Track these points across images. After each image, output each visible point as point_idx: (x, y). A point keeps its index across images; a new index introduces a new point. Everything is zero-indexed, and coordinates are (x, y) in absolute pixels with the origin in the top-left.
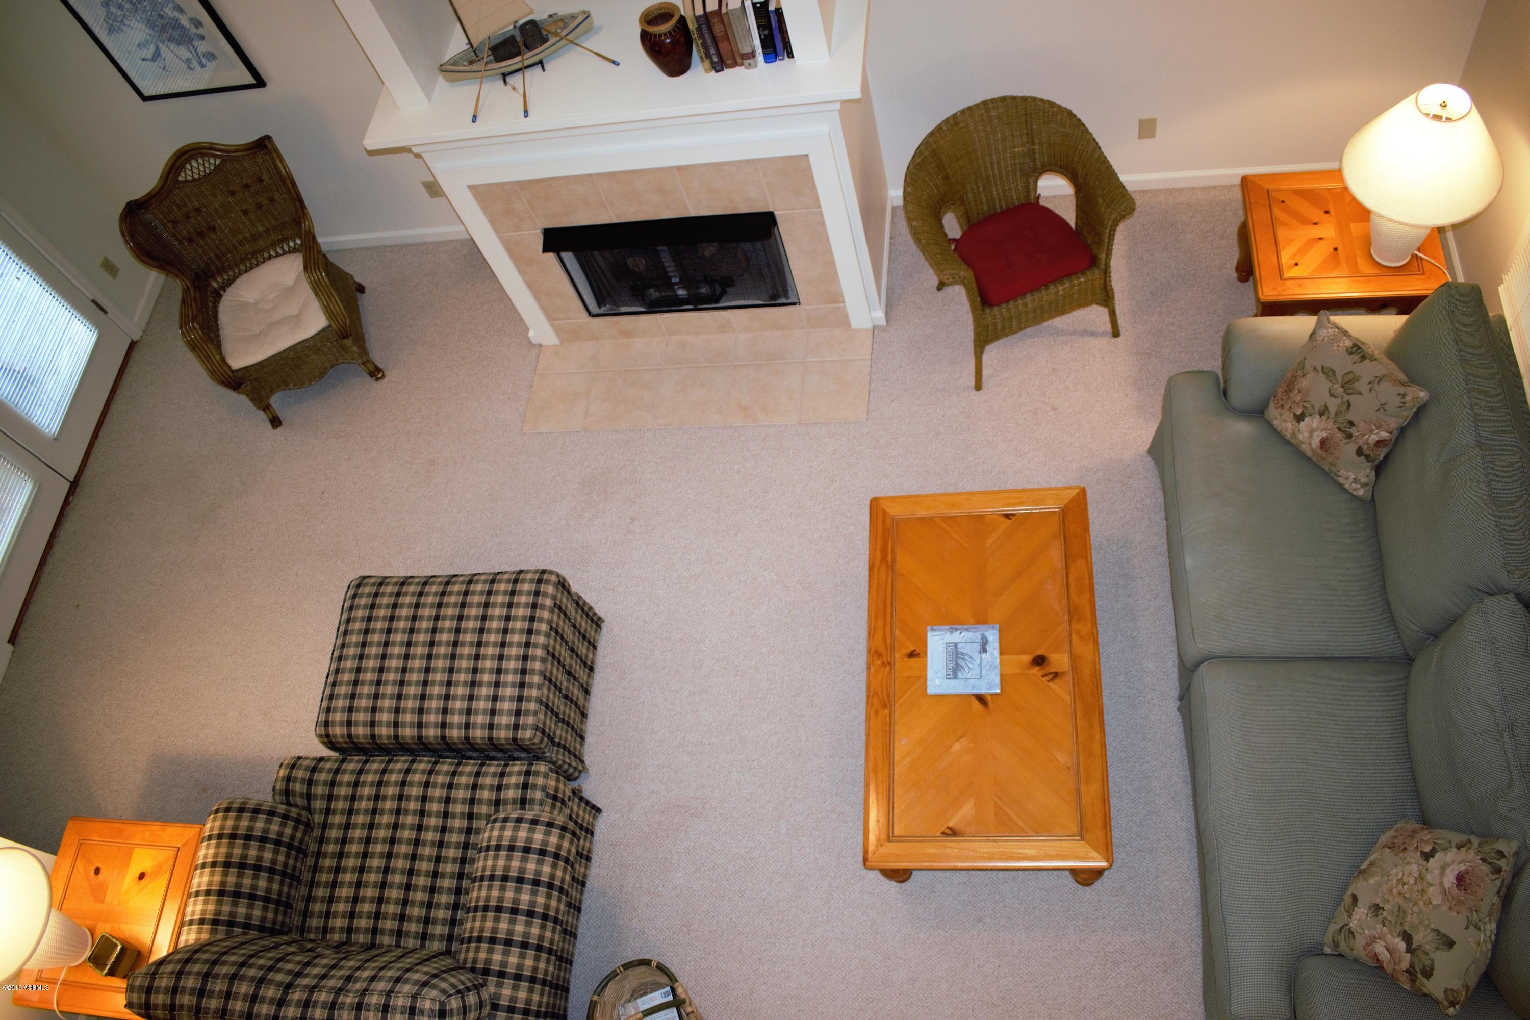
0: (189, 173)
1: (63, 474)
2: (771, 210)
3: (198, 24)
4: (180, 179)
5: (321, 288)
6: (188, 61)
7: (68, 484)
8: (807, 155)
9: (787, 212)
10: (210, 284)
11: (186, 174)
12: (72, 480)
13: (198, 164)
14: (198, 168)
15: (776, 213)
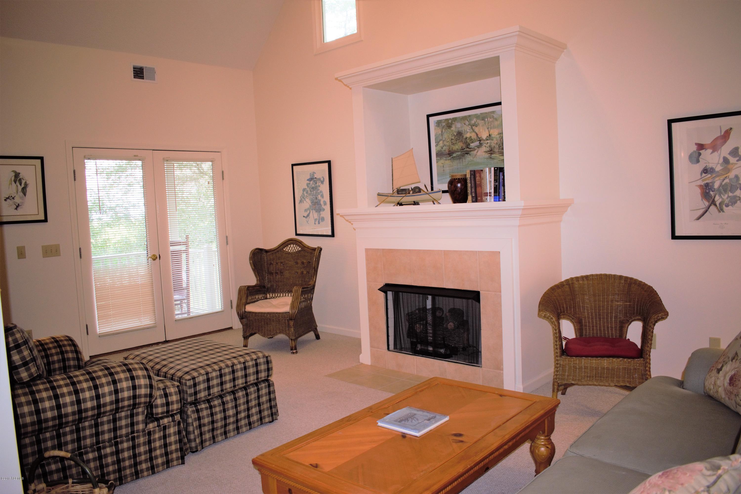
0: (288, 248)
1: (166, 334)
2: (479, 290)
3: (325, 204)
4: (284, 249)
5: (296, 293)
6: (316, 220)
7: (165, 340)
8: (499, 252)
9: (486, 292)
10: (267, 294)
11: (287, 248)
12: (167, 340)
13: (293, 246)
14: (292, 248)
15: (481, 292)
